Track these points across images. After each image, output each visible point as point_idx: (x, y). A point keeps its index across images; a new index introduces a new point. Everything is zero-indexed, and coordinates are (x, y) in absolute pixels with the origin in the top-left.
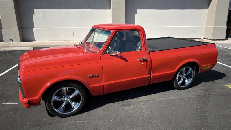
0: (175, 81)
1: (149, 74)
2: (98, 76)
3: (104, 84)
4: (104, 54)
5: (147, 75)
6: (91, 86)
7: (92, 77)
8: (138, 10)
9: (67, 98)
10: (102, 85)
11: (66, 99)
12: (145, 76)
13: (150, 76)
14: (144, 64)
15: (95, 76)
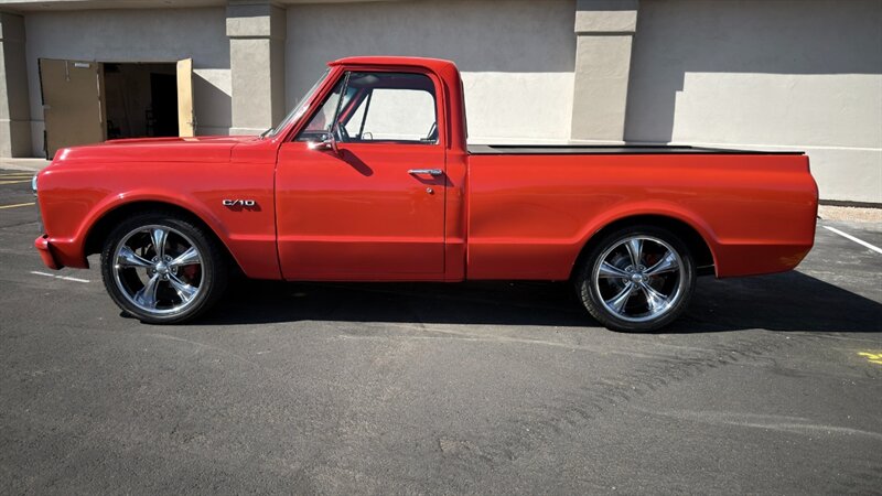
0: (584, 286)
1: (460, 236)
2: (256, 208)
3: (280, 239)
4: (293, 141)
5: (450, 236)
6: (234, 237)
7: (237, 207)
8: (687, 75)
9: (165, 264)
10: (272, 242)
11: (159, 266)
12: (440, 240)
13: (460, 241)
14: (432, 193)
15: (248, 208)
